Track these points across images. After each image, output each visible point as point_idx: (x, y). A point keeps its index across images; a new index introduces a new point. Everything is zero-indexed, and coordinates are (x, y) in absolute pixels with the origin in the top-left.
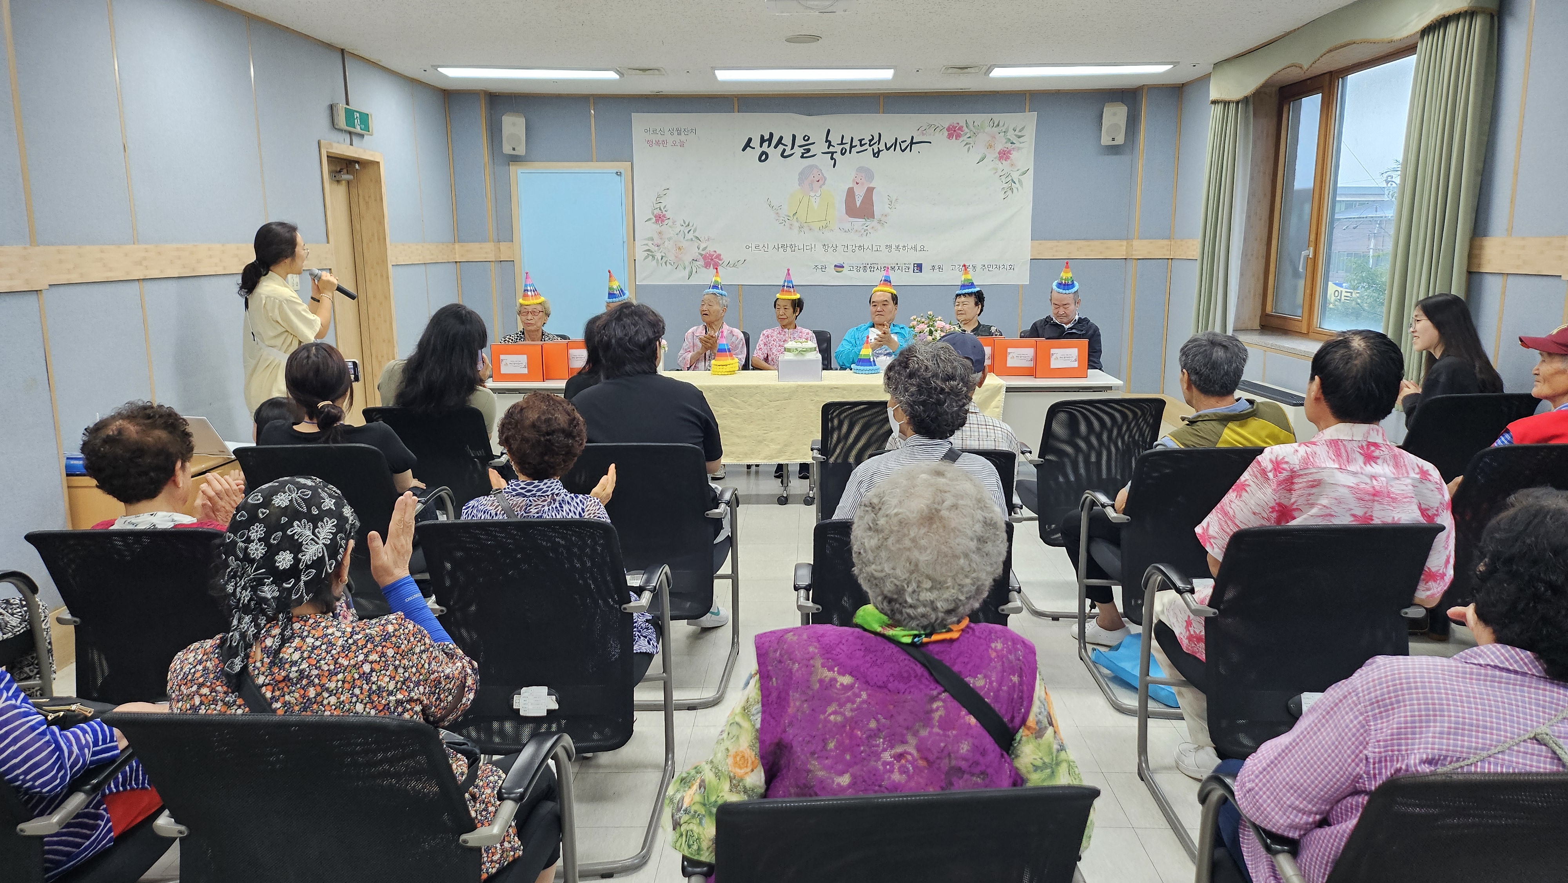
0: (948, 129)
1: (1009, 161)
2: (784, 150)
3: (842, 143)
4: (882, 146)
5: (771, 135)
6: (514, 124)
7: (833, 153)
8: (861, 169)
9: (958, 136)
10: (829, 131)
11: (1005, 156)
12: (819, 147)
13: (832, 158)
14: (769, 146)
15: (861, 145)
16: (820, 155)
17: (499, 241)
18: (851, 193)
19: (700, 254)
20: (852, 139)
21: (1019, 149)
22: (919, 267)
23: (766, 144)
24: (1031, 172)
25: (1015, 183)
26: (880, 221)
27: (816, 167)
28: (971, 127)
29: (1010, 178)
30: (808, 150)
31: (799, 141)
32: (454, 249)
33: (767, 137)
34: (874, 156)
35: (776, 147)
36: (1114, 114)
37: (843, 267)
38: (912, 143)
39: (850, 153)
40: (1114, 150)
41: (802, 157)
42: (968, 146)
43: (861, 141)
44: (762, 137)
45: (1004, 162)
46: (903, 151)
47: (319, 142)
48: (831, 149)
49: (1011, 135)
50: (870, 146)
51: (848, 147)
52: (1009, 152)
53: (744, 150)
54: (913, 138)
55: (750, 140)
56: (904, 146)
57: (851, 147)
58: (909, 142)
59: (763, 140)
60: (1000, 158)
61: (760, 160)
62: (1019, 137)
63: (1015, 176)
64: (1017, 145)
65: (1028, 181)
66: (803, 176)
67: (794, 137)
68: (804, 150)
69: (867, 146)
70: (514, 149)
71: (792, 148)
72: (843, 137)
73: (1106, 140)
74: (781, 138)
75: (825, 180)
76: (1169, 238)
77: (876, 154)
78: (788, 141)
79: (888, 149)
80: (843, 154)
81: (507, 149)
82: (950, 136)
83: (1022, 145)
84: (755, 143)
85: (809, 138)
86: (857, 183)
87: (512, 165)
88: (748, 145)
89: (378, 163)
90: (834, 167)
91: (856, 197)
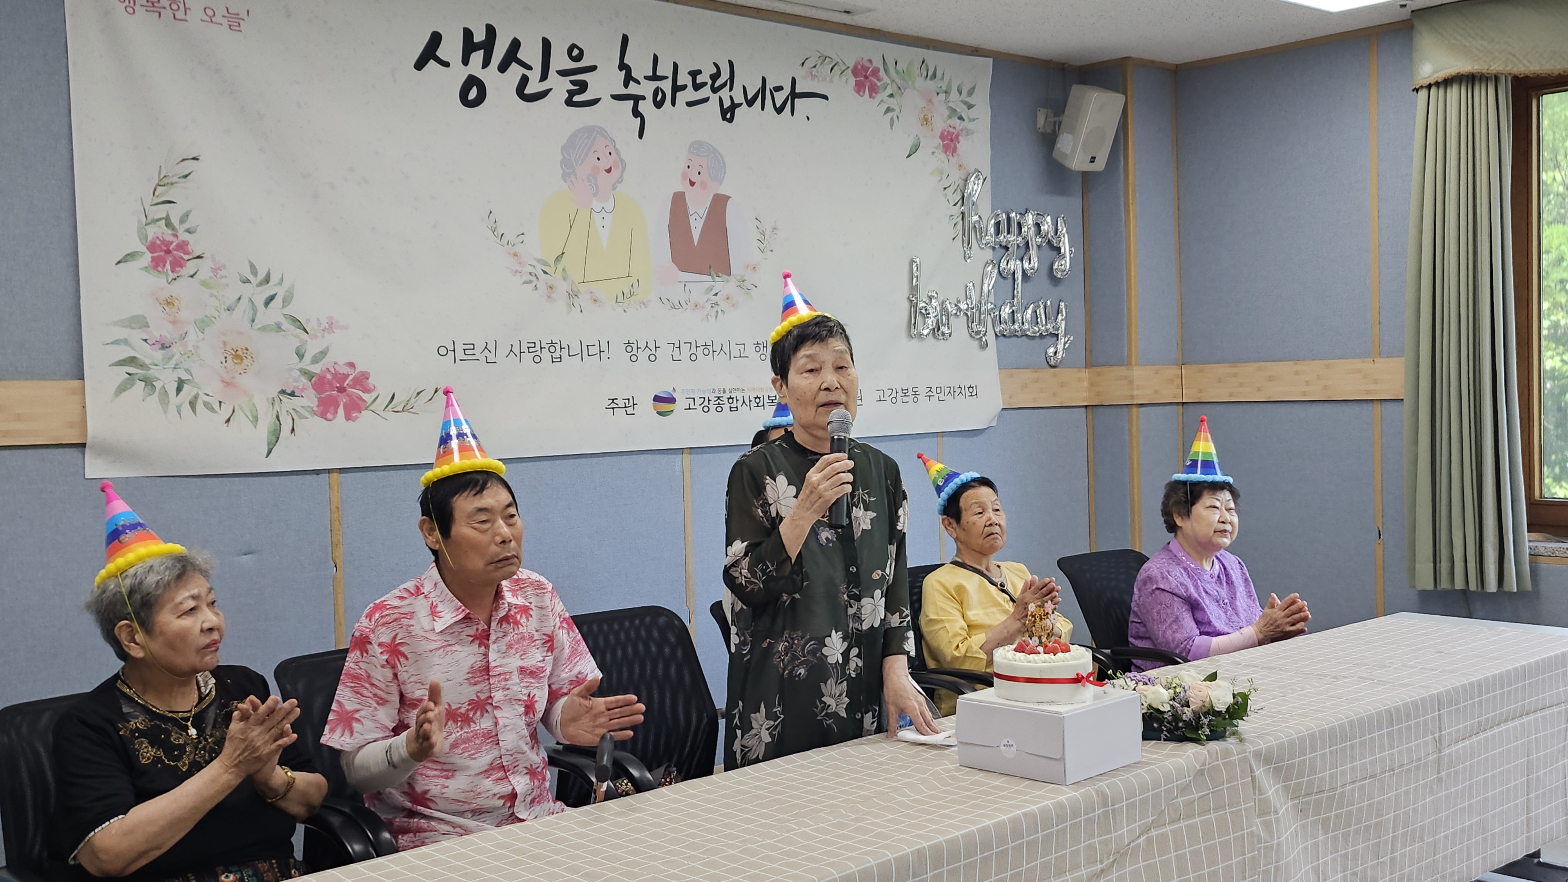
2: (524, 80)
3: (655, 77)
4: (737, 95)
5: (491, 31)
7: (635, 99)
8: (698, 148)
10: (625, 40)
12: (605, 79)
13: (636, 113)
14: (486, 63)
15: (696, 86)
16: (607, 101)
18: (679, 205)
20: (675, 68)
23: (478, 56)
30: (582, 87)
31: (560, 58)
33: (479, 36)
34: (724, 118)
35: (503, 67)
37: (673, 401)
38: (794, 94)
39: (673, 103)
41: (568, 102)
43: (694, 75)
44: (467, 33)
50: (714, 90)
51: (666, 86)
53: (420, 65)
55: (436, 39)
57: (675, 88)
59: (469, 44)
61: (464, 100)
66: (570, 156)
67: (546, 45)
68: (572, 82)
69: (706, 91)
71: (545, 76)
72: (656, 59)
74: (516, 45)
77: (727, 113)
78: (532, 53)
79: (750, 102)
80: (658, 105)
84: (451, 49)
85: (581, 52)
86: (693, 183)
88: (431, 51)
90: (641, 136)
91: (692, 219)
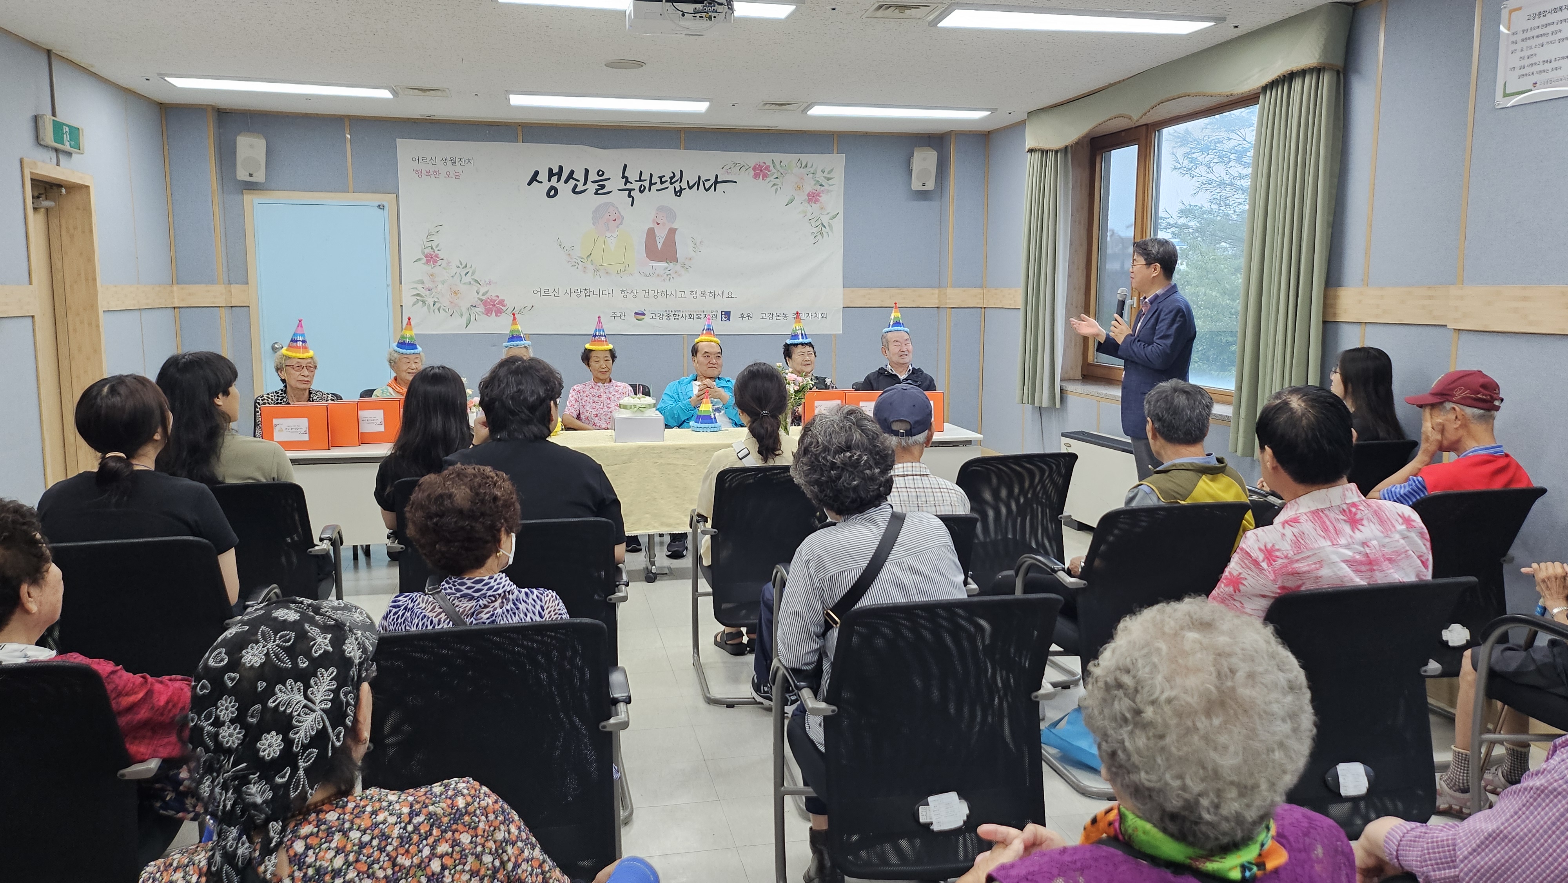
0: (754, 169)
1: (818, 205)
2: (576, 186)
3: (640, 180)
4: (684, 185)
5: (561, 168)
6: (251, 146)
7: (630, 190)
8: (661, 209)
9: (765, 176)
10: (625, 166)
11: (814, 199)
12: (615, 183)
13: (630, 196)
14: (558, 181)
15: (662, 183)
16: (616, 192)
17: (230, 283)
18: (651, 233)
19: (479, 299)
20: (651, 175)
21: (828, 191)
22: (727, 315)
23: (555, 178)
24: (841, 216)
25: (825, 227)
26: (683, 266)
27: (613, 205)
28: (778, 166)
29: (819, 222)
30: (603, 187)
31: (593, 176)
32: (172, 292)
33: (556, 170)
34: (676, 195)
35: (566, 182)
36: (924, 159)
37: (644, 314)
38: (716, 182)
39: (650, 191)
40: (923, 195)
41: (596, 194)
42: (775, 187)
43: (661, 178)
44: (550, 170)
45: (813, 205)
46: (707, 190)
47: (21, 161)
48: (629, 186)
49: (819, 176)
50: (671, 183)
51: (647, 184)
52: (818, 195)
53: (530, 184)
54: (717, 176)
55: (536, 173)
56: (707, 185)
57: (651, 184)
58: (713, 180)
59: (551, 174)
60: (810, 201)
61: (548, 195)
62: (829, 179)
63: (825, 220)
64: (826, 187)
65: (838, 225)
66: (597, 215)
67: (587, 171)
68: (598, 185)
69: (667, 184)
70: (251, 175)
71: (585, 183)
72: (641, 173)
73: (916, 185)
74: (572, 172)
75: (623, 219)
76: (981, 287)
77: (678, 193)
78: (579, 175)
79: (690, 188)
80: (641, 192)
81: (242, 175)
82: (756, 176)
83: (830, 188)
84: (543, 176)
85: (603, 173)
86: (658, 224)
87: (247, 194)
88: (534, 178)
89: (88, 187)
90: (632, 205)
91: (657, 239)
